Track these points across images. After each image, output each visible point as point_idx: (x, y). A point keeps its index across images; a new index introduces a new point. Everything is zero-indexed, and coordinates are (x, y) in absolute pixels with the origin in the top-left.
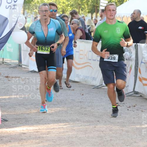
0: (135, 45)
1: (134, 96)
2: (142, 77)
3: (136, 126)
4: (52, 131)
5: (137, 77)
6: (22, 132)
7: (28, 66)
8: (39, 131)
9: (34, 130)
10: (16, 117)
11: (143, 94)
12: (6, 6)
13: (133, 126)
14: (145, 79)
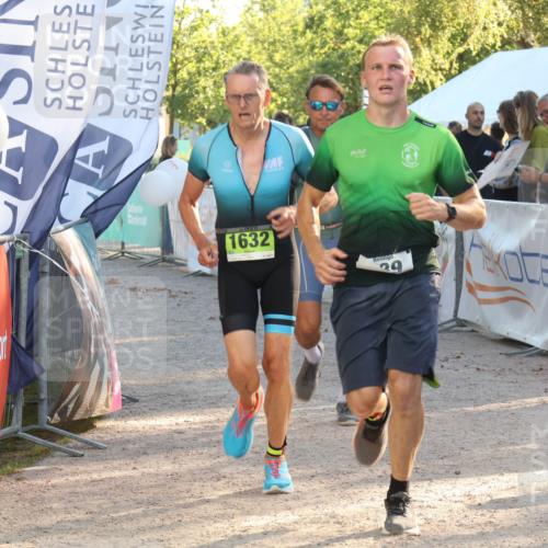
1: (455, 331)
2: (476, 284)
5: (461, 282)
6: (174, 428)
8: (216, 424)
10: (158, 391)
11: (479, 326)
12: (125, 110)
14: (483, 288)
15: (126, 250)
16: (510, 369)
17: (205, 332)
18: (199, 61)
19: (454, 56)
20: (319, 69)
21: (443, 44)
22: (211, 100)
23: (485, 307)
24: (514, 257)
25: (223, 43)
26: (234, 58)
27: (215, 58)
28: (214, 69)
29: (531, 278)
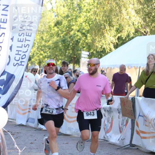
2: (140, 131)
5: (134, 130)
7: (15, 120)
14: (143, 132)
19: (117, 37)
20: (62, 42)
21: (113, 32)
23: (144, 140)
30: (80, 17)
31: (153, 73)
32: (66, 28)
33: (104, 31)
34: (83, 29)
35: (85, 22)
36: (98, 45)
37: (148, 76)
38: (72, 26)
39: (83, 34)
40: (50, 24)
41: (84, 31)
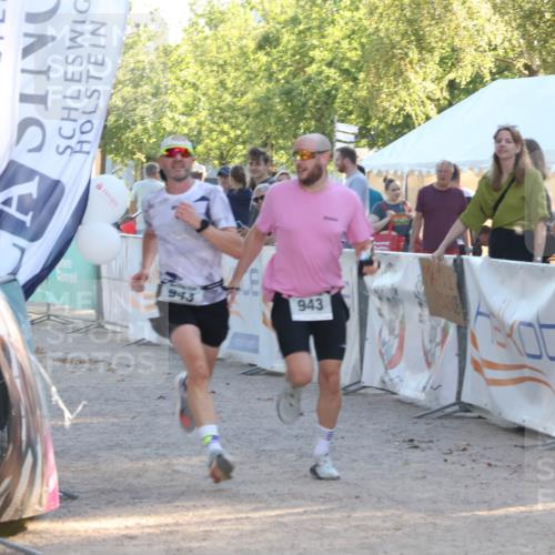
0: (455, 261)
1: (458, 417)
2: (483, 360)
3: (477, 513)
4: (217, 531)
8: (176, 528)
9: (160, 526)
10: (100, 486)
11: (487, 412)
12: (58, 147)
13: (466, 511)
14: (492, 365)
15: (51, 312)
16: (529, 466)
17: (154, 414)
18: (136, 86)
19: (445, 83)
20: (283, 96)
21: (433, 68)
22: (152, 132)
23: (494, 389)
24: (530, 329)
25: (164, 64)
26: (179, 83)
27: (155, 83)
28: (155, 95)
29: (551, 355)
30: (333, 22)
31: (513, 185)
32: (294, 56)
33: (402, 63)
34: (344, 59)
35: (349, 37)
36: (390, 105)
37: (501, 193)
38: (309, 49)
39: (345, 72)
40: (244, 42)
41: (346, 65)
